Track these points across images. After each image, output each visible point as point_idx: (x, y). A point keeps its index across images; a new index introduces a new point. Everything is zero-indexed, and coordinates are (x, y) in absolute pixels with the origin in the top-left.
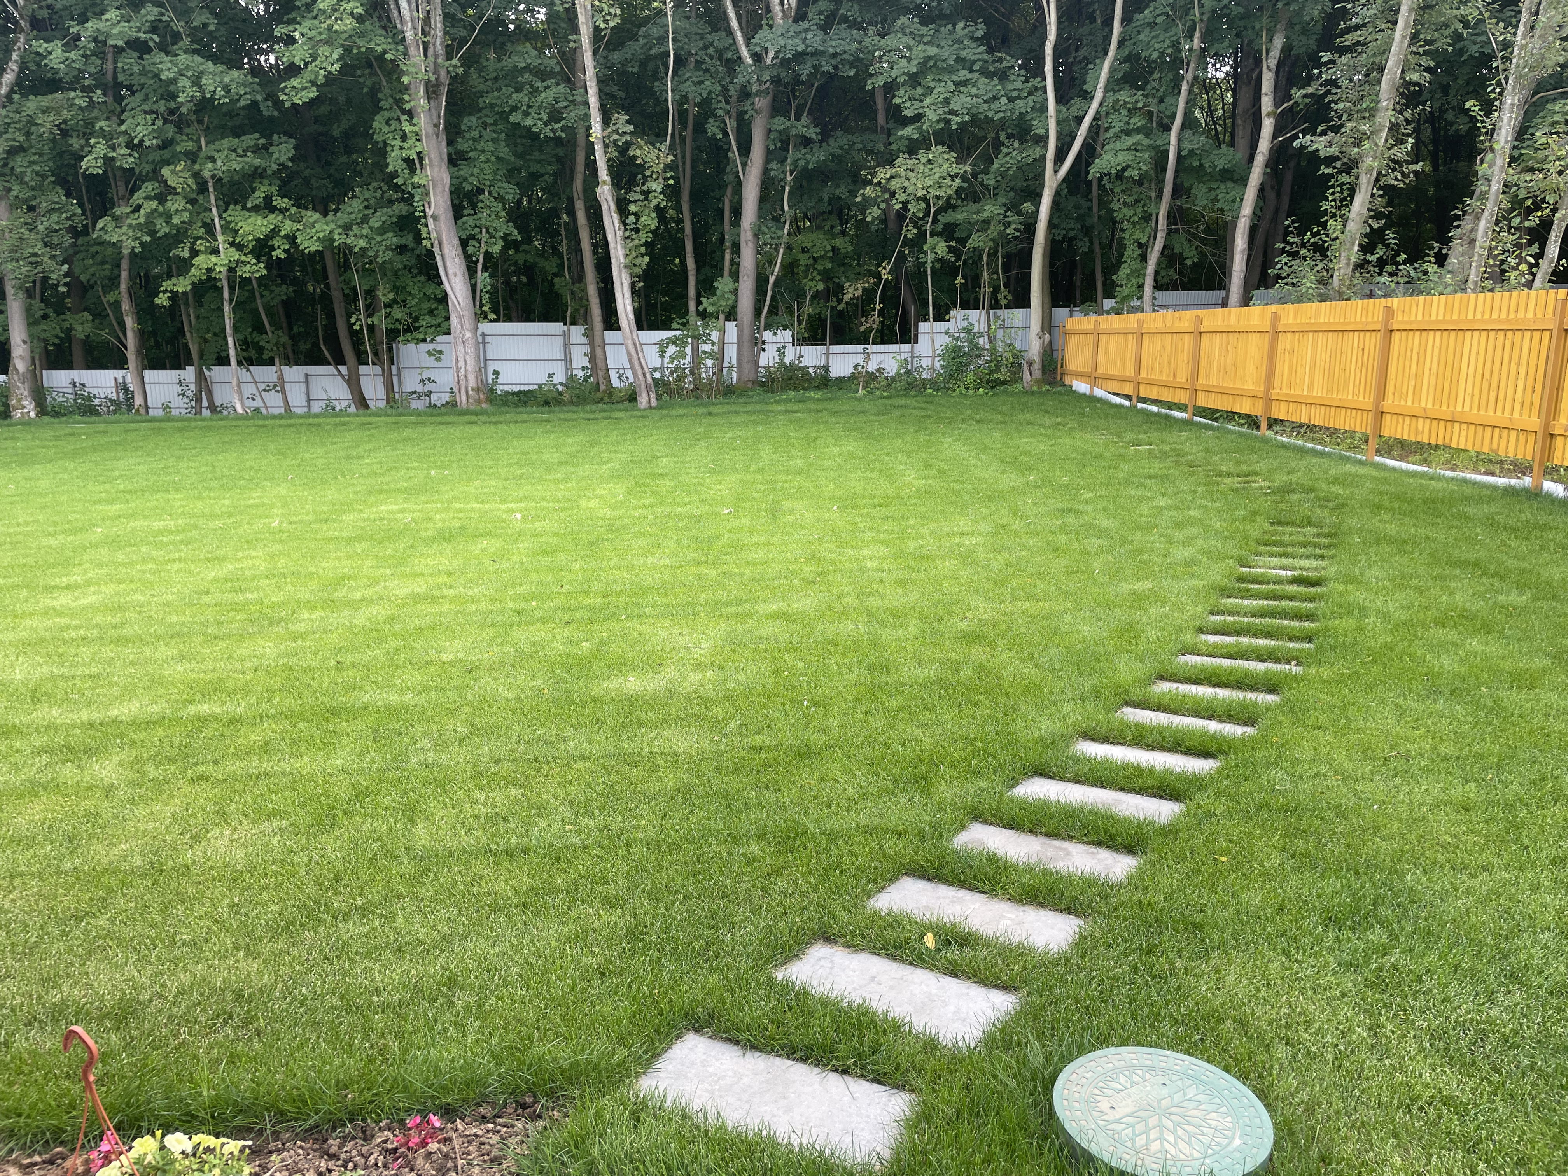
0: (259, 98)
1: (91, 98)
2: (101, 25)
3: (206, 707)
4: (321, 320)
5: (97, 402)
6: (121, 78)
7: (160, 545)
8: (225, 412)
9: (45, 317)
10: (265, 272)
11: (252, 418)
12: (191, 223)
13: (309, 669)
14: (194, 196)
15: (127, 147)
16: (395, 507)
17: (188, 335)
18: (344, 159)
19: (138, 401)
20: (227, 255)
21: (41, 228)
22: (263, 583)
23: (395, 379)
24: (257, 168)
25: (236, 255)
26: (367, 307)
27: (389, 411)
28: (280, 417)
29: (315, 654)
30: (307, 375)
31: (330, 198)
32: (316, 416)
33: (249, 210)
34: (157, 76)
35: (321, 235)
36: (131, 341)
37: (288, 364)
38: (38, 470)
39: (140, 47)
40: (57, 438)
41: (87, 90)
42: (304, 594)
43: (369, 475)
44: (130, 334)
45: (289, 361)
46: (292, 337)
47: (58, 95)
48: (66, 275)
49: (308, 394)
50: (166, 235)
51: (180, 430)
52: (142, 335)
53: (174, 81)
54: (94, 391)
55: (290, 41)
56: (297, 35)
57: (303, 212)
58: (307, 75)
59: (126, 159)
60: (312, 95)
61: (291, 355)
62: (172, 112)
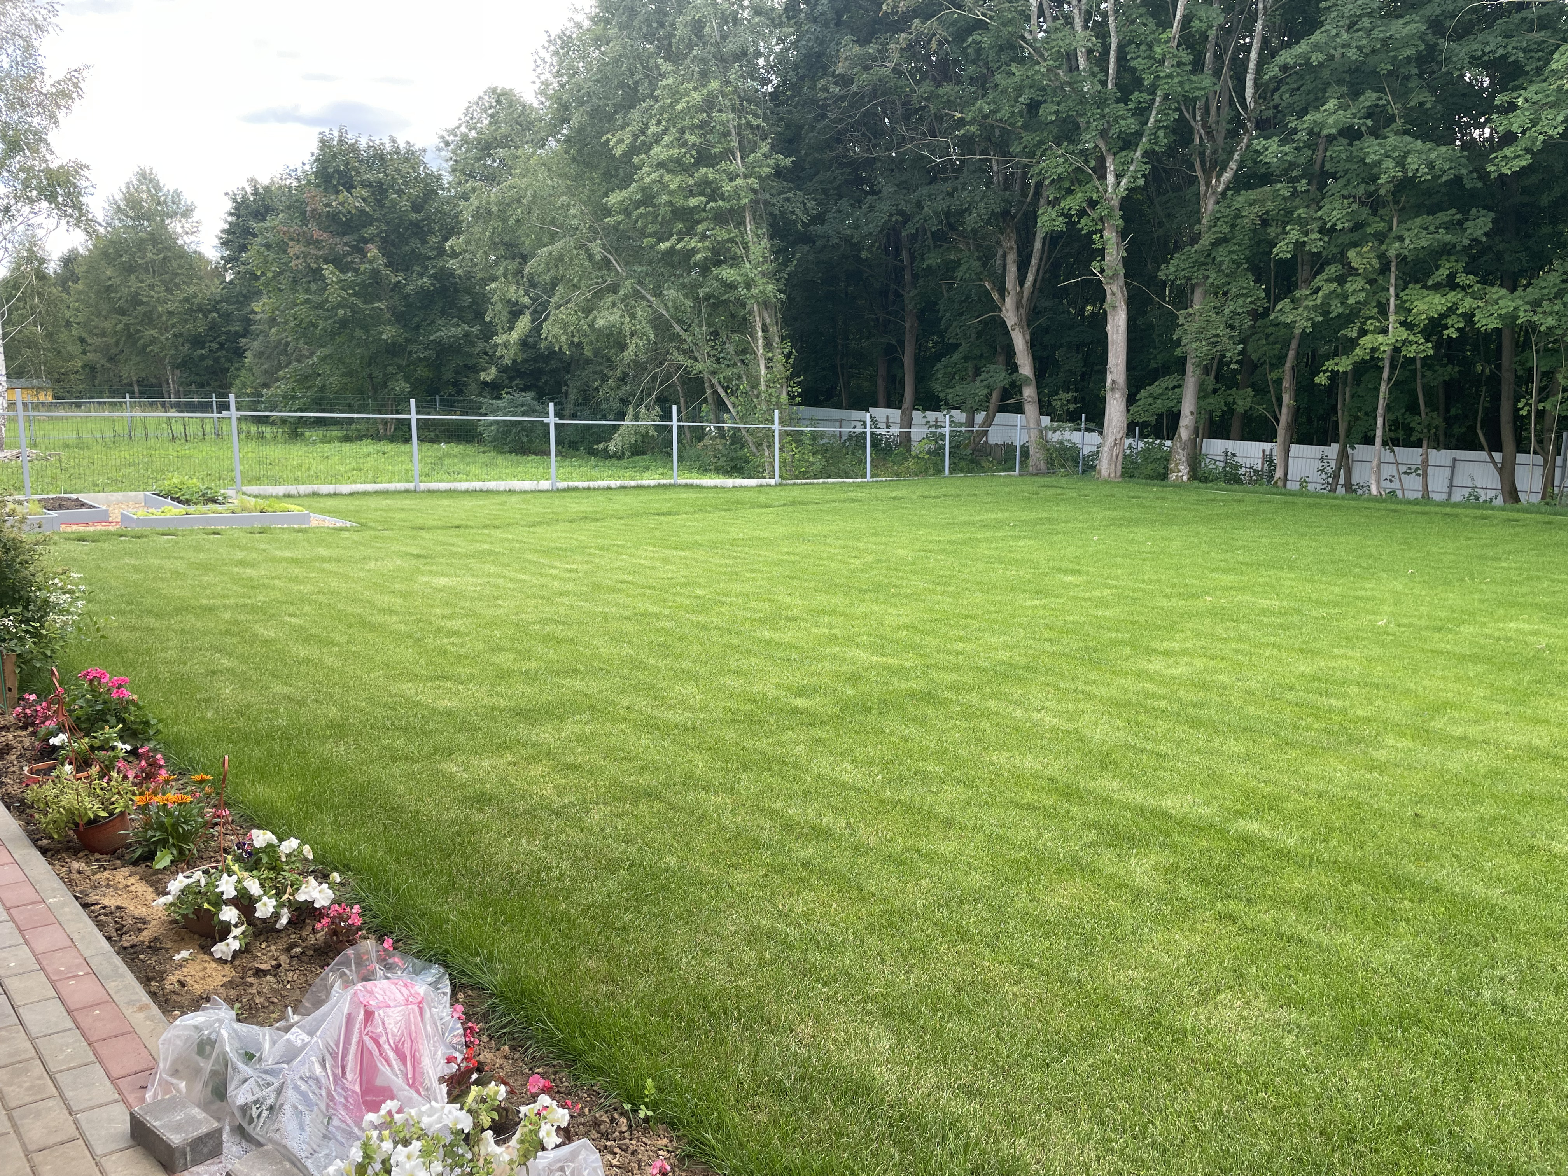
0: (1464, 171)
1: (1295, 188)
2: (1318, 117)
3: (1255, 826)
4: (1484, 401)
5: (1242, 471)
6: (1328, 166)
7: (1258, 625)
8: (1360, 492)
9: (1215, 391)
10: (1431, 352)
11: (1385, 501)
12: (1365, 303)
13: (1378, 813)
14: (1374, 276)
15: (1320, 232)
16: (1527, 627)
17: (1340, 412)
18: (1546, 230)
19: (1279, 474)
20: (1396, 333)
21: (1227, 311)
22: (1353, 690)
23: (1558, 472)
24: (1446, 244)
25: (1403, 334)
26: (1541, 390)
27: (1544, 509)
28: (1416, 502)
29: (1391, 794)
30: (1455, 460)
31: (1522, 273)
32: (1455, 505)
33: (1428, 288)
34: (1362, 160)
35: (1503, 312)
36: (1284, 416)
37: (1437, 447)
38: (1174, 531)
39: (1351, 134)
40: (1199, 502)
41: (1293, 180)
42: (1394, 714)
43: (1503, 583)
44: (1284, 410)
45: (1437, 445)
46: (1447, 420)
47: (1267, 188)
48: (1240, 353)
49: (1451, 480)
50: (1339, 315)
51: (1310, 506)
52: (1297, 412)
53: (1378, 163)
54: (1241, 461)
55: (1512, 107)
56: (1520, 101)
57: (1488, 289)
58: (1523, 143)
59: (1315, 243)
60: (1524, 163)
61: (1442, 438)
62: (1370, 195)
